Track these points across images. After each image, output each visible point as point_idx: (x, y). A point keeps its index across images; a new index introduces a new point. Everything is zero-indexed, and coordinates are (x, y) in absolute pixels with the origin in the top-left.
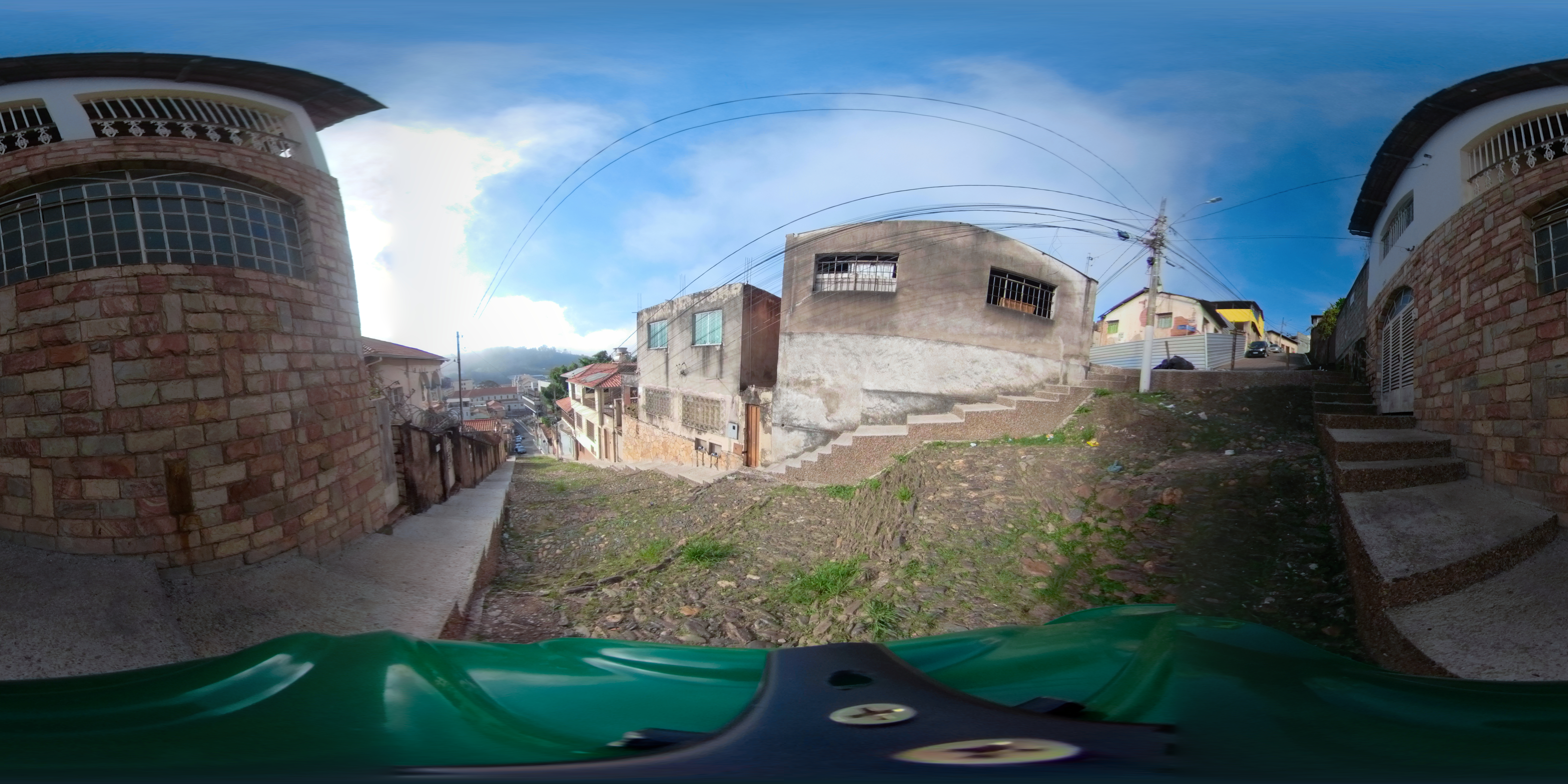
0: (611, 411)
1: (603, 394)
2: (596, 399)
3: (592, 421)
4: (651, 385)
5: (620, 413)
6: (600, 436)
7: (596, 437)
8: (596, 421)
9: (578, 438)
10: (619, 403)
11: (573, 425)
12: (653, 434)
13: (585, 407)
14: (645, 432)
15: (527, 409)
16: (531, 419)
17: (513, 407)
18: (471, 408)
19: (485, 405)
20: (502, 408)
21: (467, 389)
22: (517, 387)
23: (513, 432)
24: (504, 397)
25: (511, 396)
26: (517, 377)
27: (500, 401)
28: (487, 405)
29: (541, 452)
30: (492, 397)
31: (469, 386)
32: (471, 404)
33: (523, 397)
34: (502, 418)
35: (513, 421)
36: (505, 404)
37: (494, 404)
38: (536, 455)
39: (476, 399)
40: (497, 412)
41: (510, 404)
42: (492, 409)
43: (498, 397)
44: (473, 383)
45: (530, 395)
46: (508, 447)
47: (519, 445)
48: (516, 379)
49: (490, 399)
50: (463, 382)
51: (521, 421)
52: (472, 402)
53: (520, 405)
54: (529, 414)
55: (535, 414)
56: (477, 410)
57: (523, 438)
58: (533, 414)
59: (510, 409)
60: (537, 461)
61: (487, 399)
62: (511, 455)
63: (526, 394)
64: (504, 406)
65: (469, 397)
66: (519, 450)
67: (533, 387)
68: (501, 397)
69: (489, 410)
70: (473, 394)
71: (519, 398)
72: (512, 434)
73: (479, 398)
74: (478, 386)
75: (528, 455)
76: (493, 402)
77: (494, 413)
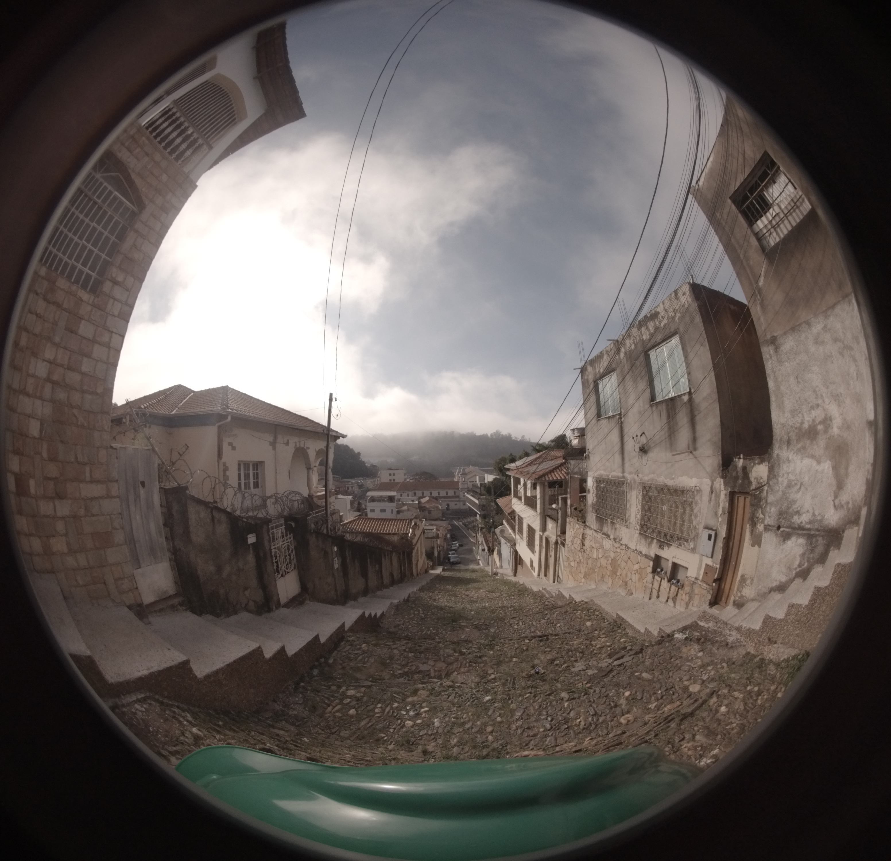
0: (555, 512)
2: (539, 497)
3: (534, 526)
4: (603, 473)
5: (565, 515)
6: (540, 546)
7: (537, 548)
8: (536, 525)
9: (518, 548)
10: (565, 500)
11: (514, 531)
12: (601, 547)
13: (526, 508)
14: (592, 543)
15: (470, 508)
16: (473, 522)
17: (453, 506)
18: (397, 504)
19: (417, 502)
20: (438, 507)
21: (396, 481)
22: (458, 482)
23: (448, 536)
24: (443, 493)
25: (451, 493)
26: (460, 469)
27: (436, 498)
28: (419, 502)
29: (479, 564)
30: (427, 493)
31: (400, 477)
32: (399, 500)
33: (466, 494)
34: (436, 520)
35: (449, 524)
36: (443, 501)
37: (428, 502)
38: (472, 566)
39: (406, 494)
40: (430, 512)
41: (450, 503)
42: (425, 507)
43: (435, 494)
44: (405, 474)
45: (473, 491)
46: (436, 554)
47: (454, 554)
48: (459, 472)
49: (425, 495)
50: (392, 472)
51: (461, 523)
52: (400, 497)
53: (461, 503)
54: (471, 516)
55: (478, 516)
56: (405, 508)
57: (461, 545)
58: (476, 516)
59: (448, 509)
60: (467, 575)
61: (421, 495)
62: (439, 565)
63: (469, 491)
64: (441, 504)
65: (397, 491)
66: (452, 560)
67: (478, 482)
68: (439, 493)
69: (421, 508)
70: (404, 487)
71: (461, 496)
72: (445, 539)
73: (410, 493)
74: (408, 480)
75: (462, 567)
76: (427, 498)
77: (427, 512)
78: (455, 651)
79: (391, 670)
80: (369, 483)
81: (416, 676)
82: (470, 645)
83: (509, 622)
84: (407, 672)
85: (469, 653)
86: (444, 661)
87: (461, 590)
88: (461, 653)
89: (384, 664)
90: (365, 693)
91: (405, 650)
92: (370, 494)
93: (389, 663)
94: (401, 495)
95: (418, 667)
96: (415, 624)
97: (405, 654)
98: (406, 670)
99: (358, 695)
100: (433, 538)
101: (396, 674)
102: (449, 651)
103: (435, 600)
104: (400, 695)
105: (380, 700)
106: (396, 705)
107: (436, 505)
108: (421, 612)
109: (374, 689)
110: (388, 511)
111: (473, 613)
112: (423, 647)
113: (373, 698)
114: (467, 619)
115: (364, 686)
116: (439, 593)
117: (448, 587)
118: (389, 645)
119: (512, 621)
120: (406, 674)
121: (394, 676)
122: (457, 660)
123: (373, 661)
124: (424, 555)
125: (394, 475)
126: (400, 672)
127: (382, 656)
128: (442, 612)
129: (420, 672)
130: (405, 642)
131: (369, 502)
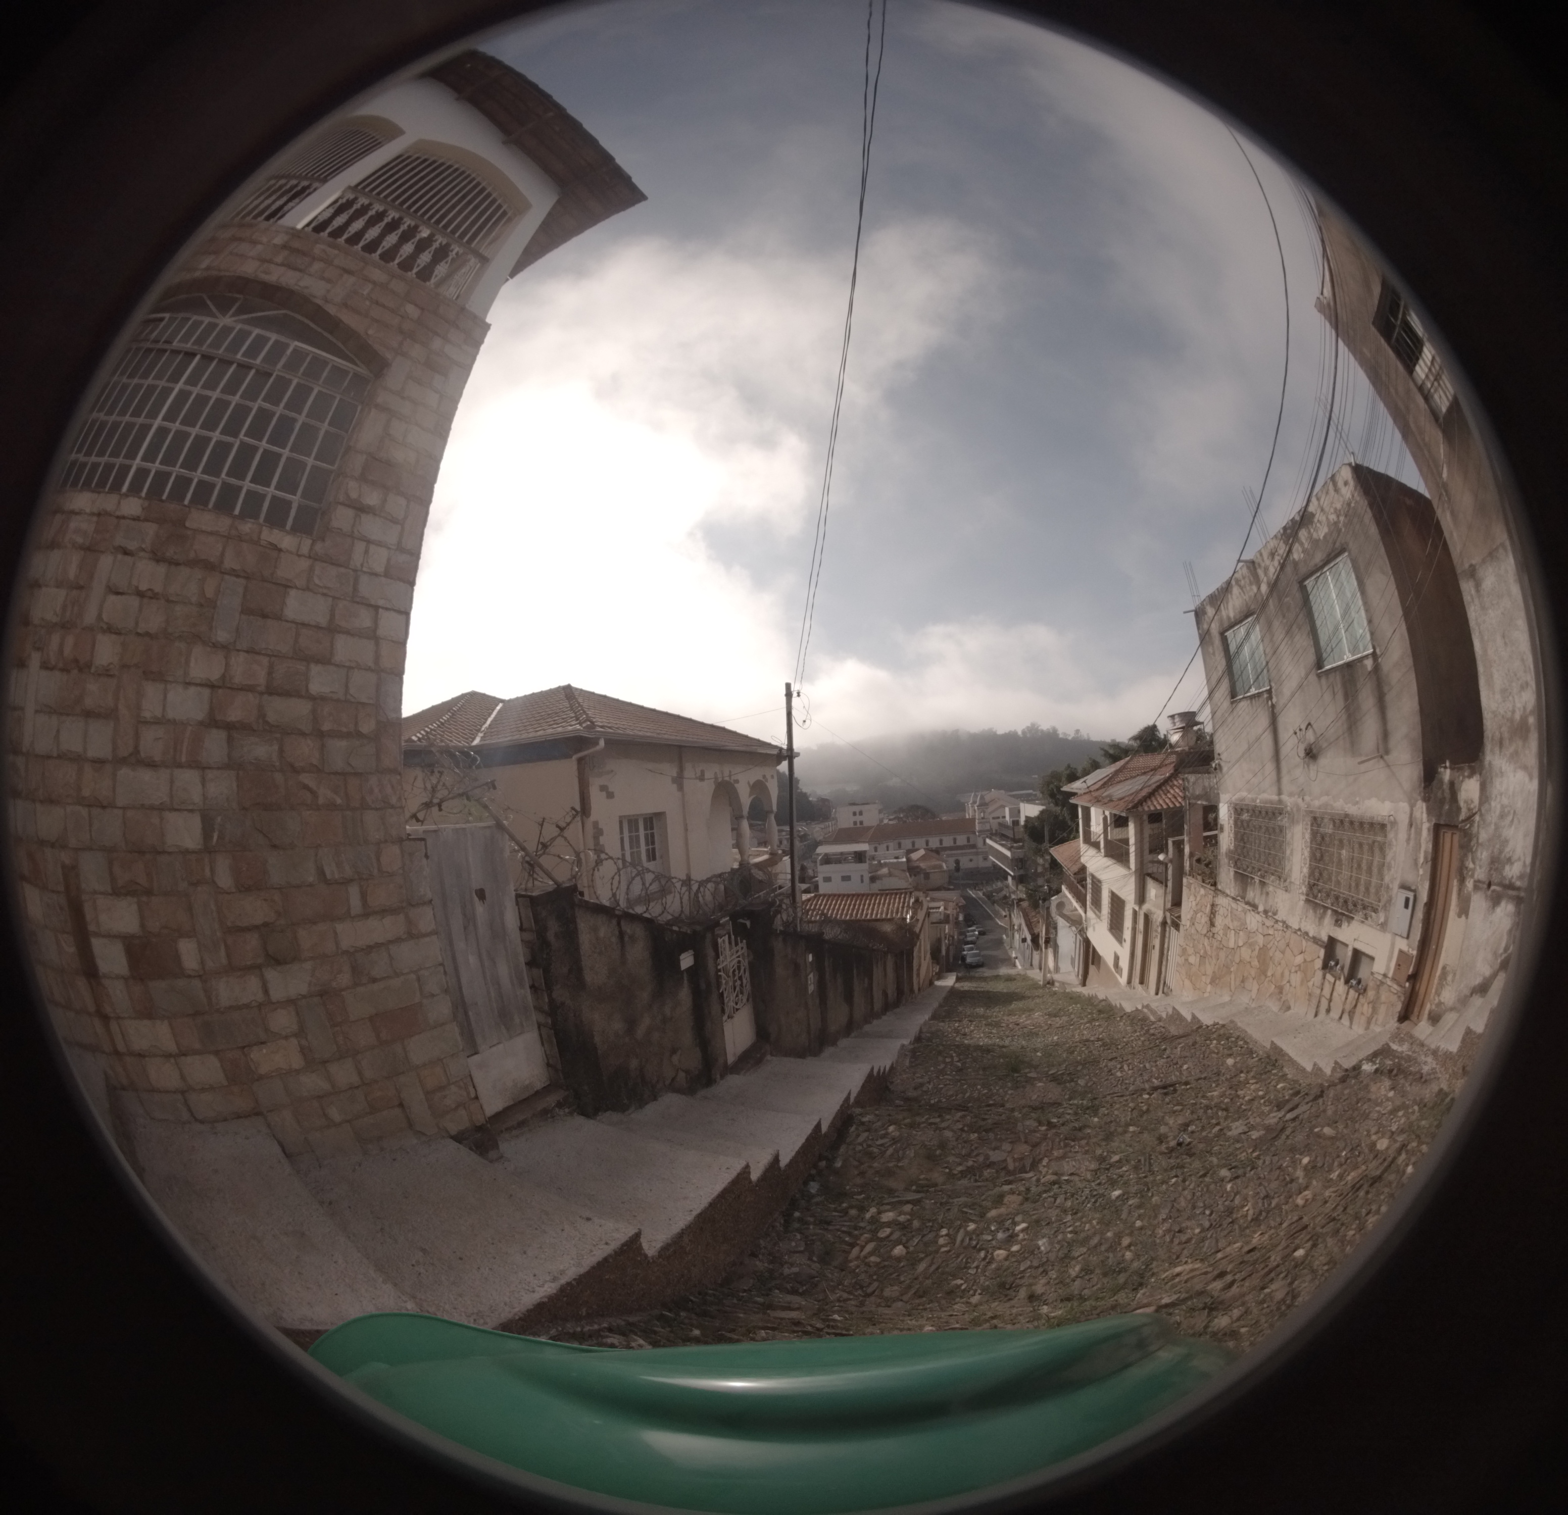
0: (1161, 869)
1: (1148, 829)
2: (1132, 841)
3: (1122, 894)
4: (1245, 795)
5: (1179, 874)
6: (1134, 929)
7: (1127, 934)
8: (1128, 893)
9: (1091, 935)
10: (1179, 847)
11: (1084, 905)
12: (1243, 927)
13: (1108, 862)
14: (1228, 921)
15: (995, 866)
16: (1001, 890)
17: (965, 863)
18: (871, 865)
19: (904, 860)
20: (941, 867)
21: (866, 824)
22: (973, 820)
23: (961, 918)
24: (948, 841)
25: (962, 840)
26: (976, 796)
27: (937, 851)
28: (909, 860)
29: (1014, 966)
30: (920, 842)
31: (871, 817)
32: (873, 858)
33: (988, 841)
34: (938, 889)
35: (962, 896)
36: (948, 856)
37: (923, 858)
38: (1004, 971)
39: (884, 846)
40: (927, 876)
41: (960, 858)
42: (918, 867)
43: (934, 843)
44: (880, 812)
45: (1000, 834)
46: (944, 952)
47: (971, 949)
48: (974, 802)
49: (917, 846)
50: (857, 809)
51: (980, 894)
52: (874, 853)
53: (981, 857)
54: (997, 879)
55: (1010, 878)
56: (885, 871)
57: (982, 933)
58: (1006, 879)
59: (957, 869)
60: (1000, 987)
61: (910, 847)
62: (950, 970)
63: (992, 835)
64: (946, 862)
65: (869, 842)
66: (969, 960)
67: (1008, 818)
68: (941, 841)
69: (912, 869)
70: (880, 835)
71: (980, 843)
72: (957, 923)
73: (891, 845)
74: (886, 821)
75: (986, 972)
76: (922, 852)
77: (922, 876)
78: (1040, 1123)
79: (946, 1168)
80: (817, 830)
81: (987, 1173)
82: (1061, 1110)
83: (1106, 1066)
84: (972, 1167)
85: (1063, 1125)
86: (1026, 1142)
87: (998, 1013)
88: (1050, 1125)
89: (931, 1158)
90: (912, 1214)
91: (962, 1130)
92: (822, 850)
93: (940, 1155)
94: (876, 849)
95: (987, 1157)
96: (950, 1080)
97: (964, 1135)
98: (970, 1163)
99: (902, 1218)
100: (940, 922)
101: (955, 1172)
102: (1031, 1123)
103: (965, 1034)
104: (974, 1209)
105: (943, 1222)
106: (972, 1226)
107: (938, 863)
108: (956, 1059)
109: (928, 1203)
110: (855, 878)
111: (1039, 1054)
112: (990, 1121)
113: (929, 1221)
114: (1036, 1067)
115: (908, 1202)
116: (970, 1021)
117: (977, 1010)
118: (935, 1124)
119: (1111, 1064)
120: (970, 1171)
121: (951, 1176)
122: (1045, 1137)
123: (912, 1155)
124: (929, 956)
125: (861, 813)
126: (960, 1168)
127: (927, 1143)
128: (989, 1057)
129: (991, 1165)
130: (960, 1114)
131: (821, 864)
